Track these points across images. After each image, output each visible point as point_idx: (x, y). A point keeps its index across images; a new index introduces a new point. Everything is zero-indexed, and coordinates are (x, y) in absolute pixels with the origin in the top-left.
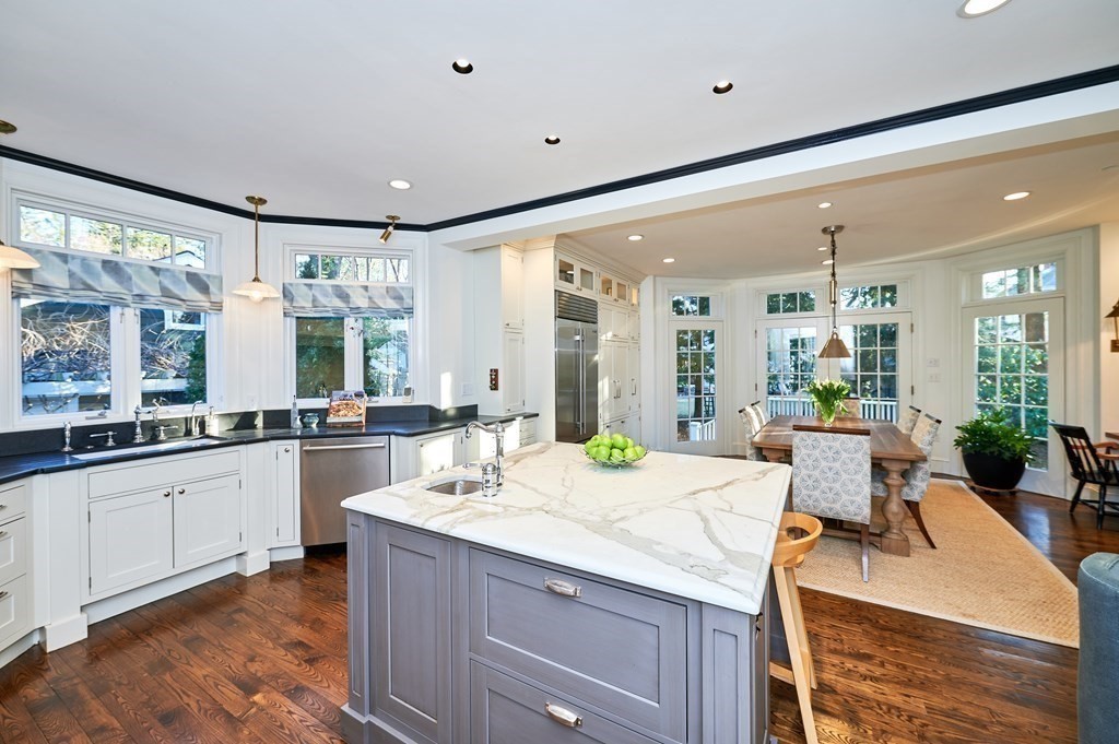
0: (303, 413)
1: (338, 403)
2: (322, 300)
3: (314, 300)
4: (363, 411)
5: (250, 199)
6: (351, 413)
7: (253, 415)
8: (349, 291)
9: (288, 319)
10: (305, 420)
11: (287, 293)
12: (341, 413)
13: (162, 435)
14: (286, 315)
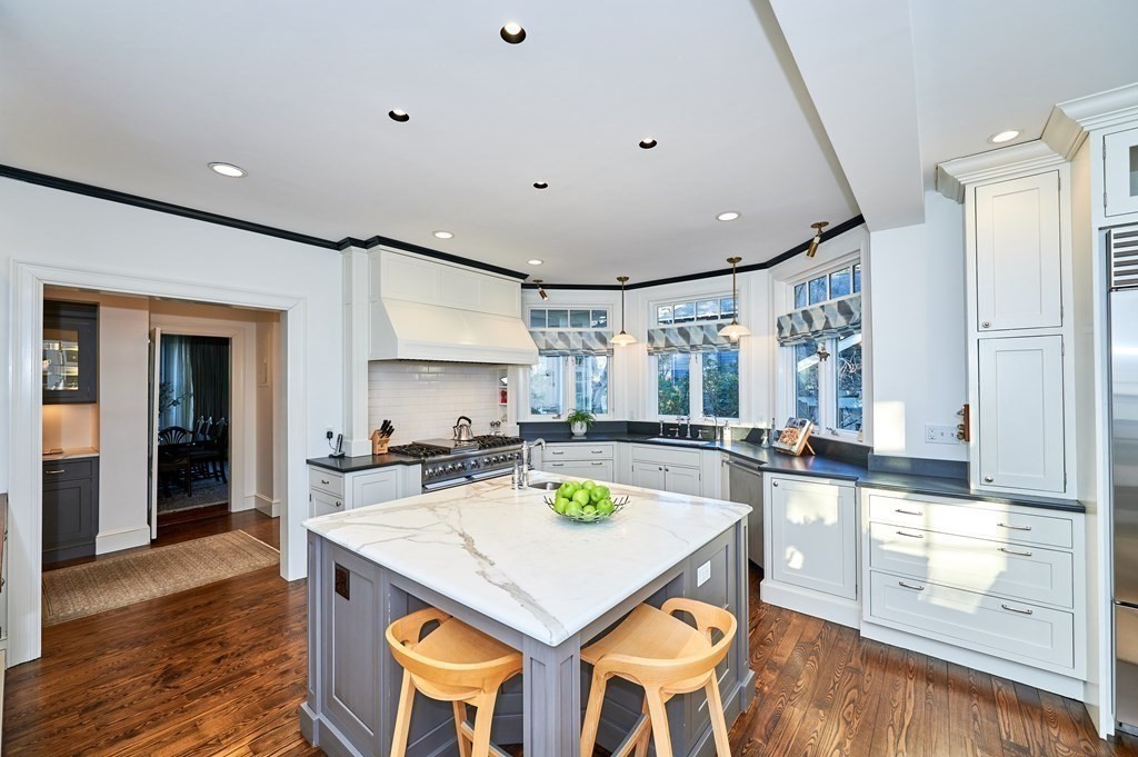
1: (787, 429)
2: (797, 328)
4: (800, 441)
9: (786, 349)
12: (785, 439)
13: (700, 436)
14: (782, 345)
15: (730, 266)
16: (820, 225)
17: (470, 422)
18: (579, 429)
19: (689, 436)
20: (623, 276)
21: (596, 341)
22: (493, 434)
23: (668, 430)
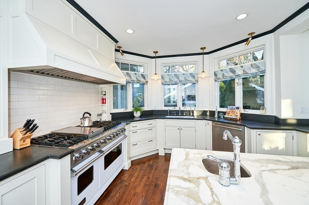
0: (219, 112)
1: (229, 110)
2: (226, 74)
3: (223, 74)
4: (239, 115)
5: (202, 49)
6: (233, 115)
7: (207, 111)
8: (235, 69)
9: (216, 82)
10: (219, 115)
11: (215, 74)
12: (230, 114)
13: (184, 115)
14: (215, 81)
15: (201, 51)
16: (251, 34)
17: (90, 115)
18: (137, 114)
19: (180, 115)
20: (155, 51)
21: (142, 77)
22: (99, 120)
23: (171, 113)
